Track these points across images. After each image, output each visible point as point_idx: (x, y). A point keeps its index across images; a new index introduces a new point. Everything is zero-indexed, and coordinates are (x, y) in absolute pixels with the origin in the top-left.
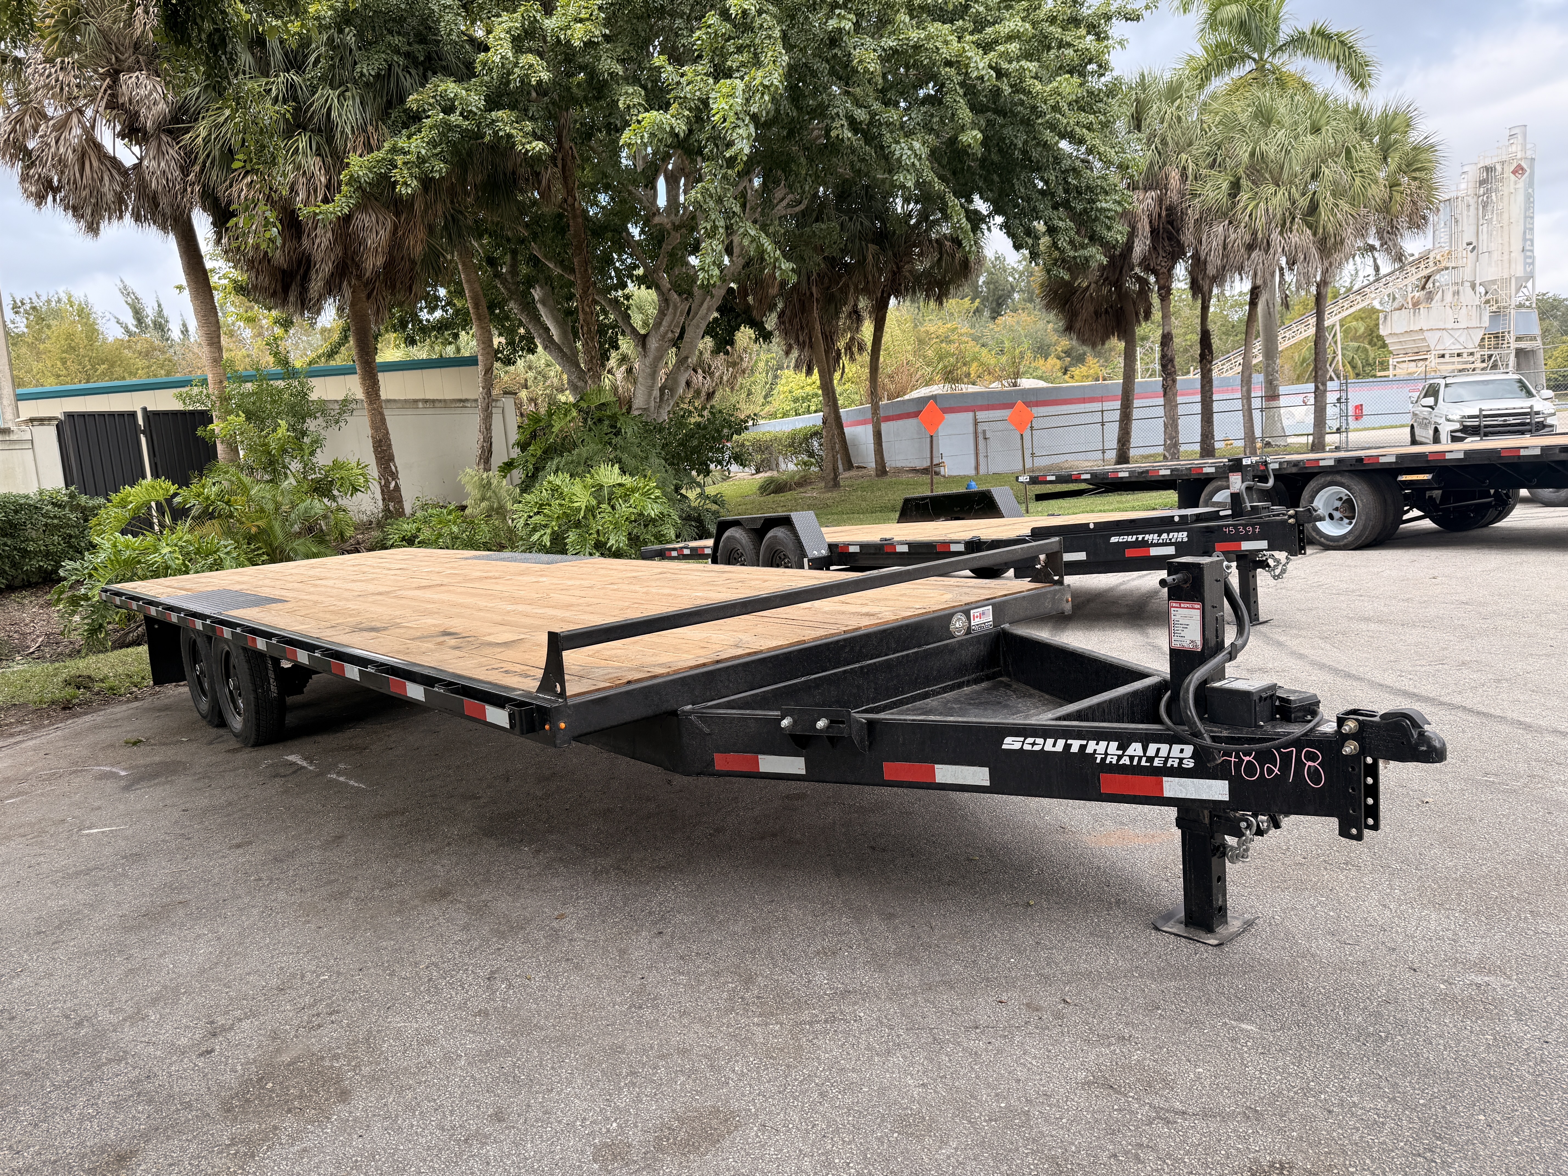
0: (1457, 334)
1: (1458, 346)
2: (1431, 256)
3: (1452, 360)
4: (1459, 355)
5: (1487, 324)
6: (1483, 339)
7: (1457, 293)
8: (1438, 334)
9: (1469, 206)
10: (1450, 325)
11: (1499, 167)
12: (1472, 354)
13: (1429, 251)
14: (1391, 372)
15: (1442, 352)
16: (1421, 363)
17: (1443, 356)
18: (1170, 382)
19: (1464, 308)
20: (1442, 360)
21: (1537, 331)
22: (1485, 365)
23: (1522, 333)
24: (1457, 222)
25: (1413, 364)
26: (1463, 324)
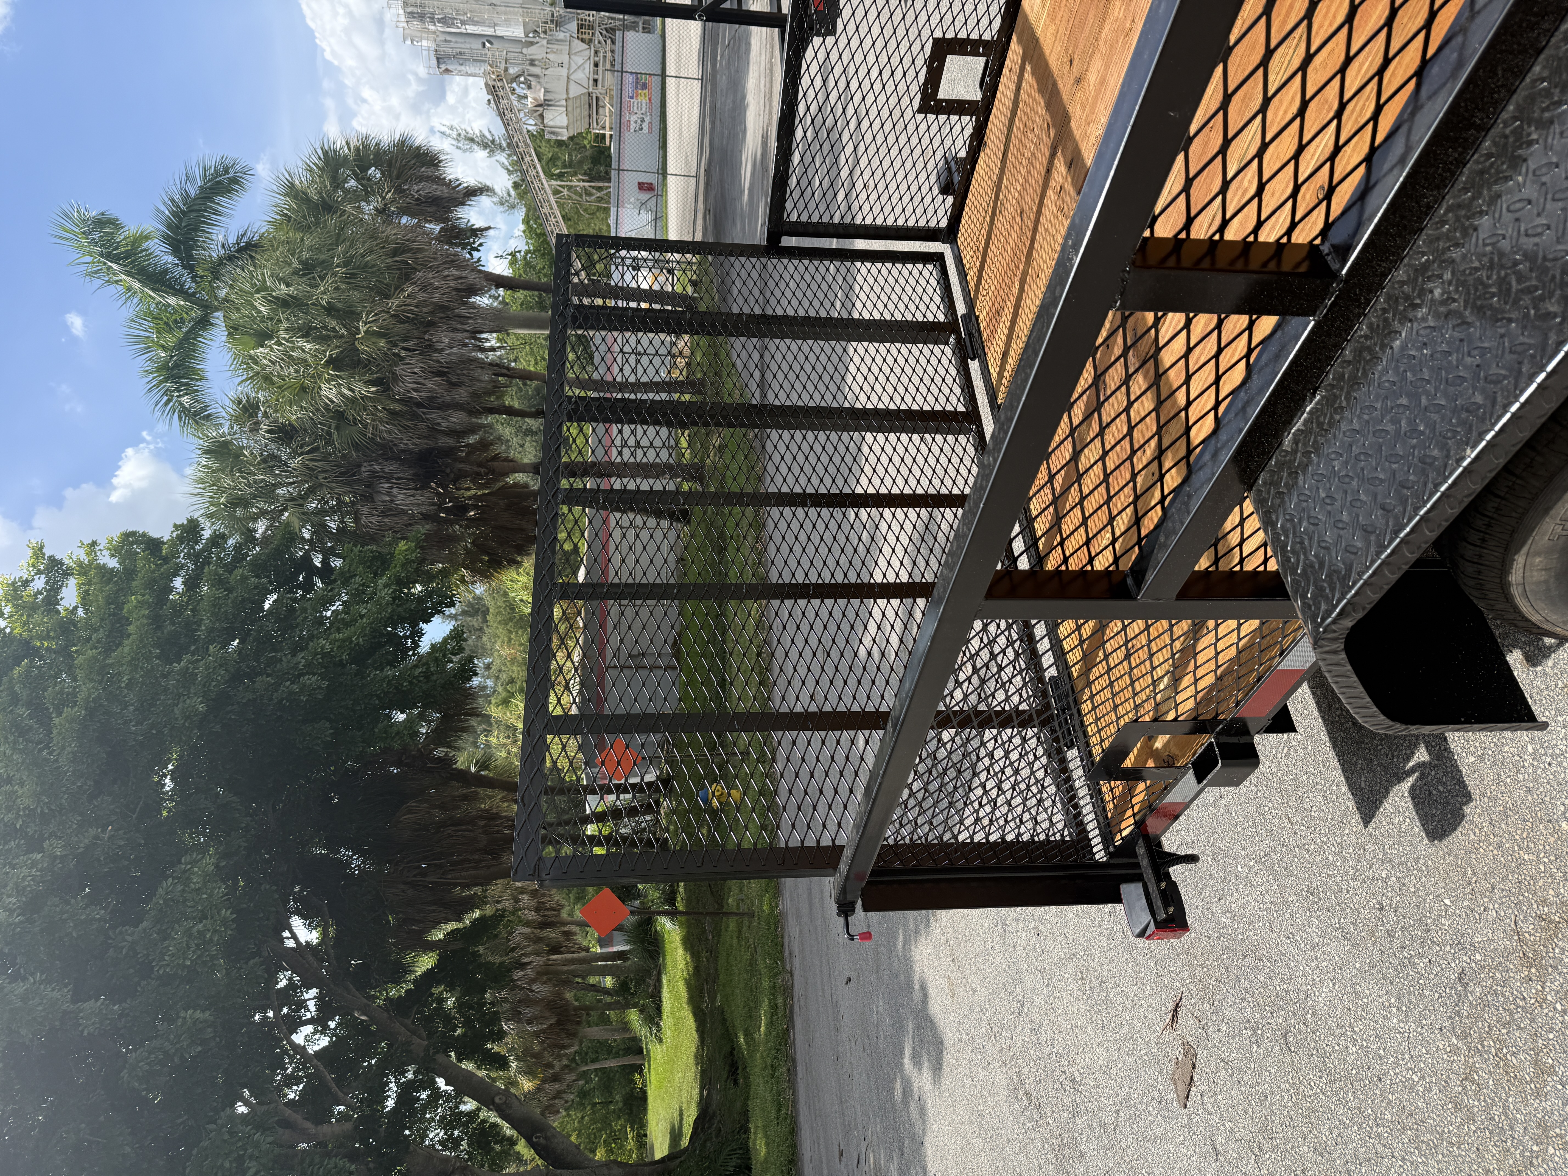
0: (574, 67)
1: (587, 65)
2: (491, 83)
3: (600, 72)
4: (596, 65)
7: (532, 63)
8: (572, 83)
9: (446, 41)
10: (564, 72)
12: (596, 52)
13: (487, 85)
14: (608, 133)
15: (591, 82)
19: (548, 56)
20: (600, 83)
24: (461, 53)
25: (601, 110)
26: (565, 58)
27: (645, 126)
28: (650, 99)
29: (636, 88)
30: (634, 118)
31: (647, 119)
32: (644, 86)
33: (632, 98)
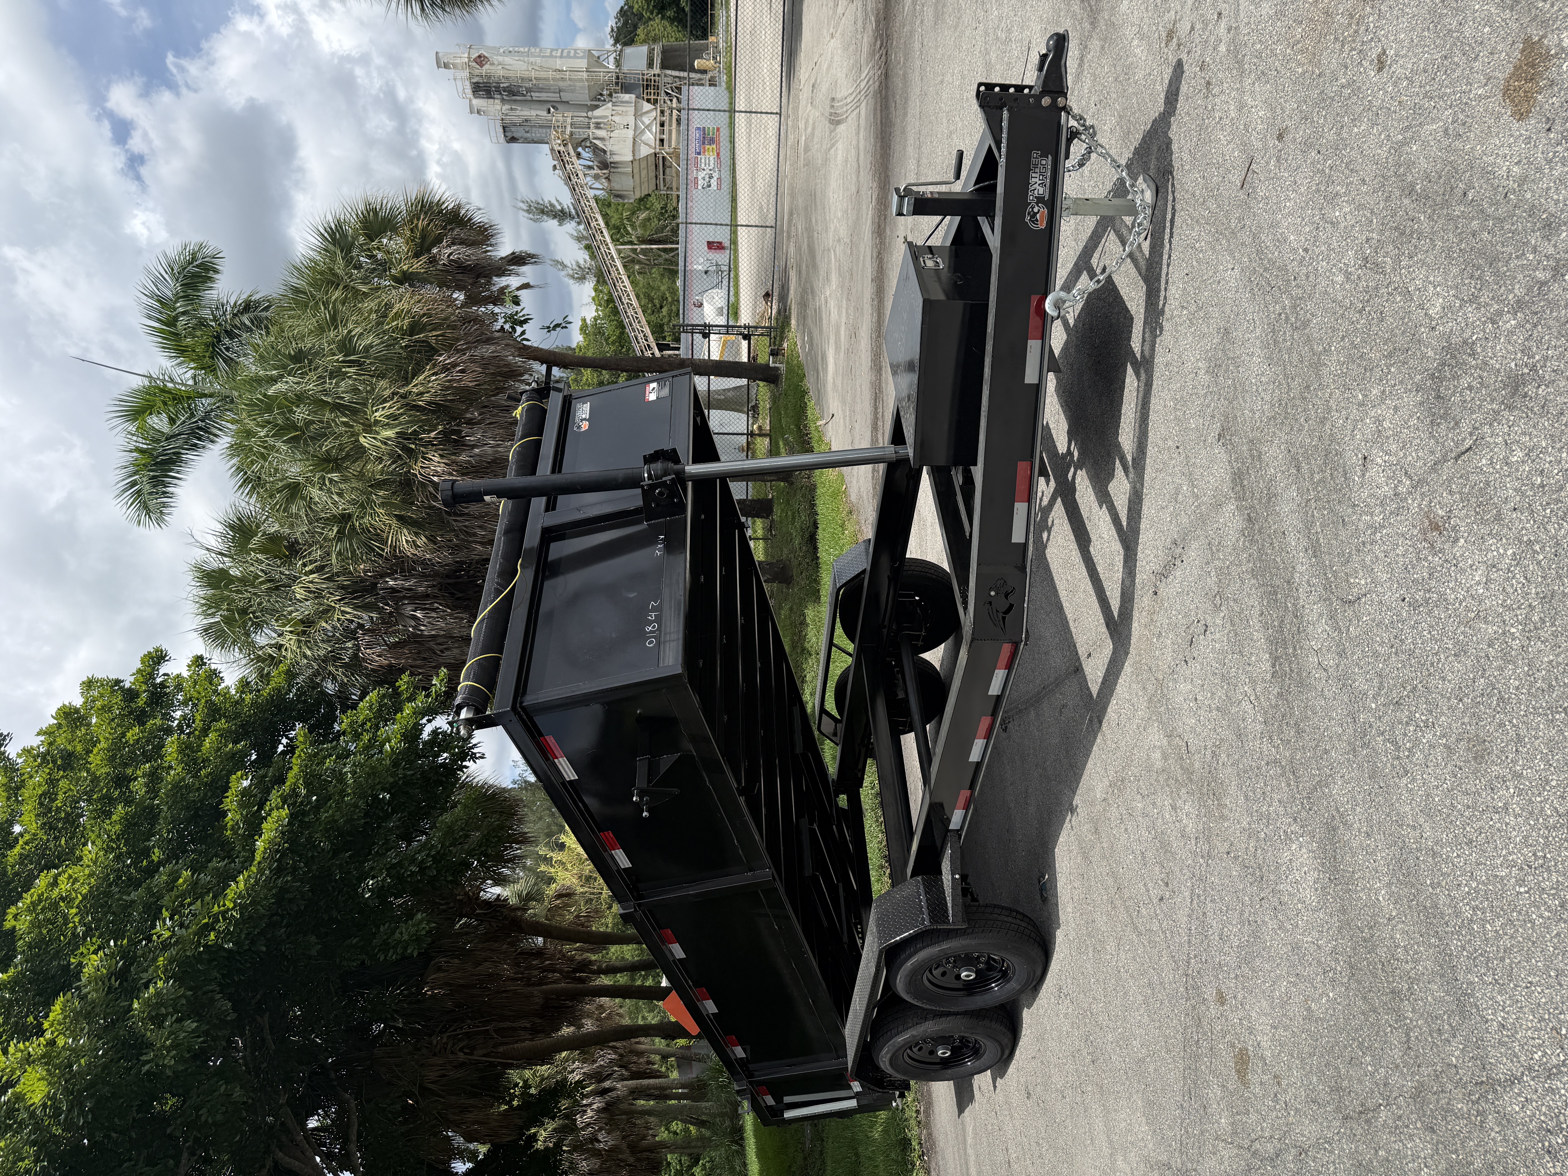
0: (640, 128)
1: (653, 126)
2: (556, 149)
3: (666, 132)
4: (662, 125)
5: (633, 96)
6: (648, 101)
7: (598, 125)
8: (638, 144)
10: (630, 133)
11: (475, 80)
12: (662, 112)
13: (552, 150)
15: (658, 142)
16: (667, 163)
17: (662, 141)
20: (666, 142)
21: (644, 49)
22: (675, 100)
23: (644, 62)
24: (526, 121)
26: (631, 120)
28: (718, 154)
31: (716, 175)
32: (712, 141)
33: (699, 154)
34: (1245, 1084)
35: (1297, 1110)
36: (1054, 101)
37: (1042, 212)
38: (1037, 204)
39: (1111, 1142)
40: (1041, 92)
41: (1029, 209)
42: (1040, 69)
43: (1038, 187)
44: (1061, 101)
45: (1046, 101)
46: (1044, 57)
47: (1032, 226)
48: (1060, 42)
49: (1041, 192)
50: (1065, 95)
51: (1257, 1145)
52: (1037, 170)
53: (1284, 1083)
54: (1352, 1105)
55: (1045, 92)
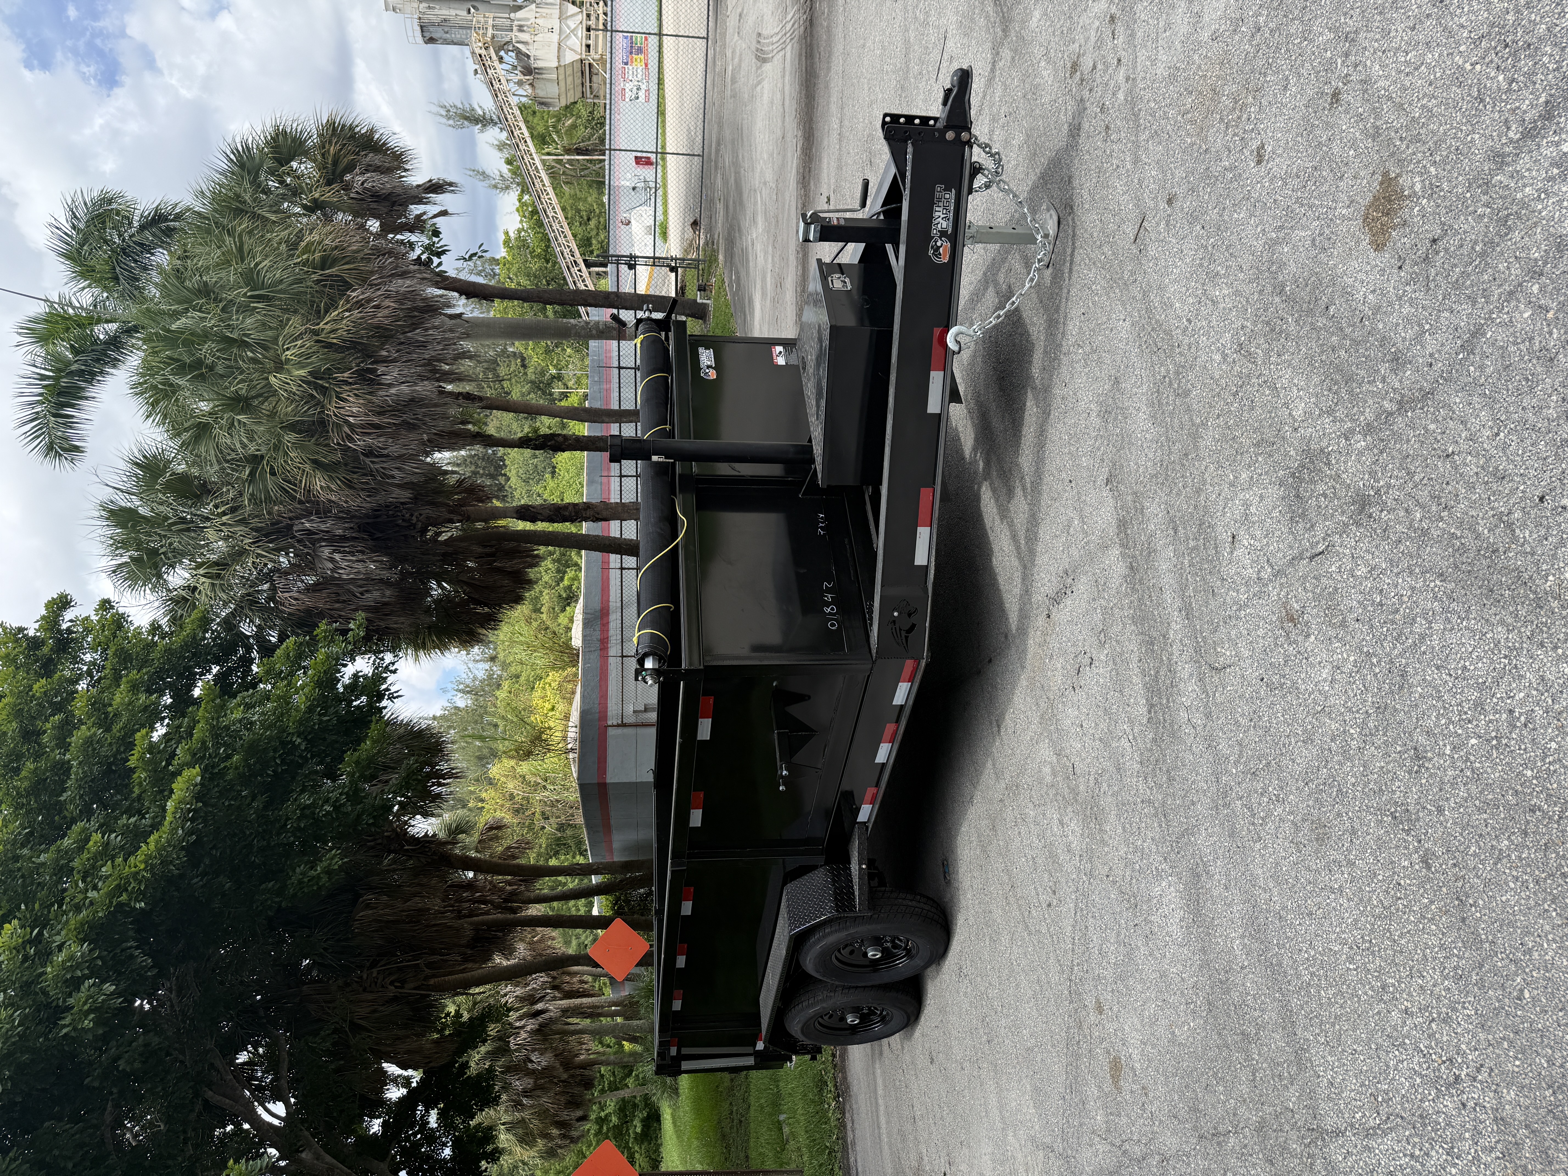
0: (566, 31)
1: (579, 30)
2: (477, 51)
3: (593, 37)
4: (588, 29)
7: (520, 28)
8: (563, 49)
9: (429, 7)
10: (555, 37)
12: (588, 16)
13: (473, 53)
15: (584, 48)
16: (594, 71)
17: (588, 46)
18: (589, 513)
20: (592, 48)
22: (601, 4)
24: (445, 21)
25: (594, 78)
26: (556, 23)
27: (642, 94)
28: (646, 65)
29: (631, 53)
30: (628, 86)
31: (644, 87)
32: (640, 51)
33: (626, 64)
34: (1119, 1089)
35: (1161, 1122)
36: (958, 135)
37: (944, 246)
38: (940, 238)
39: (1003, 1118)
40: (945, 127)
41: (932, 243)
42: (945, 103)
43: (941, 220)
44: (964, 136)
45: (950, 135)
46: (948, 92)
47: (936, 260)
48: (964, 78)
49: (944, 226)
50: (968, 129)
51: (1127, 1146)
52: (941, 204)
53: (1151, 1095)
54: (1207, 1127)
55: (948, 127)
